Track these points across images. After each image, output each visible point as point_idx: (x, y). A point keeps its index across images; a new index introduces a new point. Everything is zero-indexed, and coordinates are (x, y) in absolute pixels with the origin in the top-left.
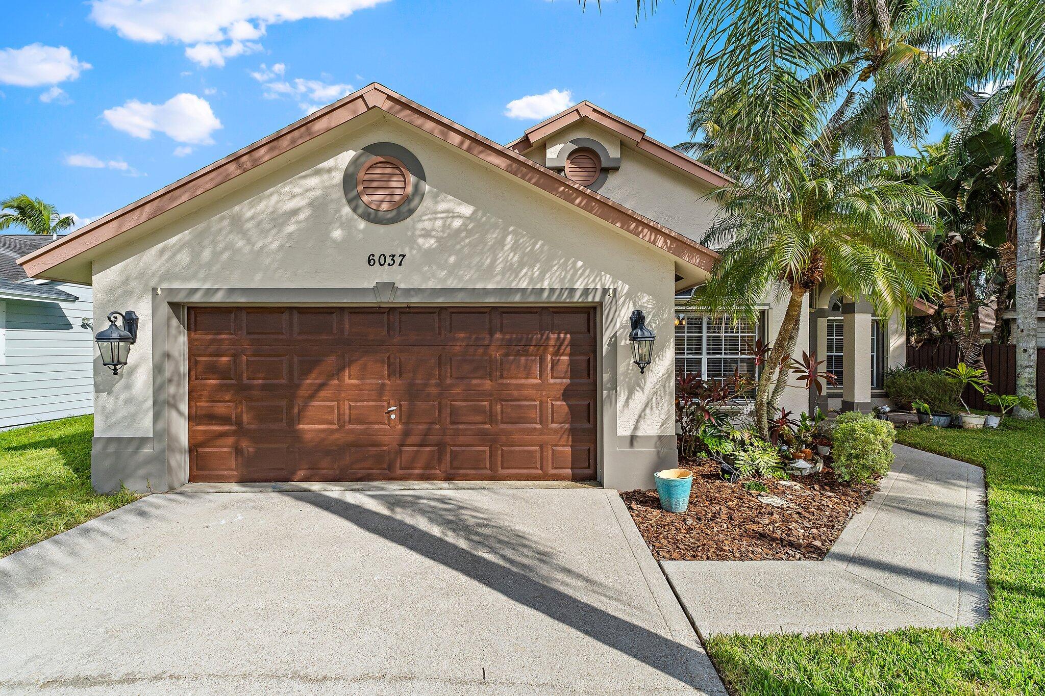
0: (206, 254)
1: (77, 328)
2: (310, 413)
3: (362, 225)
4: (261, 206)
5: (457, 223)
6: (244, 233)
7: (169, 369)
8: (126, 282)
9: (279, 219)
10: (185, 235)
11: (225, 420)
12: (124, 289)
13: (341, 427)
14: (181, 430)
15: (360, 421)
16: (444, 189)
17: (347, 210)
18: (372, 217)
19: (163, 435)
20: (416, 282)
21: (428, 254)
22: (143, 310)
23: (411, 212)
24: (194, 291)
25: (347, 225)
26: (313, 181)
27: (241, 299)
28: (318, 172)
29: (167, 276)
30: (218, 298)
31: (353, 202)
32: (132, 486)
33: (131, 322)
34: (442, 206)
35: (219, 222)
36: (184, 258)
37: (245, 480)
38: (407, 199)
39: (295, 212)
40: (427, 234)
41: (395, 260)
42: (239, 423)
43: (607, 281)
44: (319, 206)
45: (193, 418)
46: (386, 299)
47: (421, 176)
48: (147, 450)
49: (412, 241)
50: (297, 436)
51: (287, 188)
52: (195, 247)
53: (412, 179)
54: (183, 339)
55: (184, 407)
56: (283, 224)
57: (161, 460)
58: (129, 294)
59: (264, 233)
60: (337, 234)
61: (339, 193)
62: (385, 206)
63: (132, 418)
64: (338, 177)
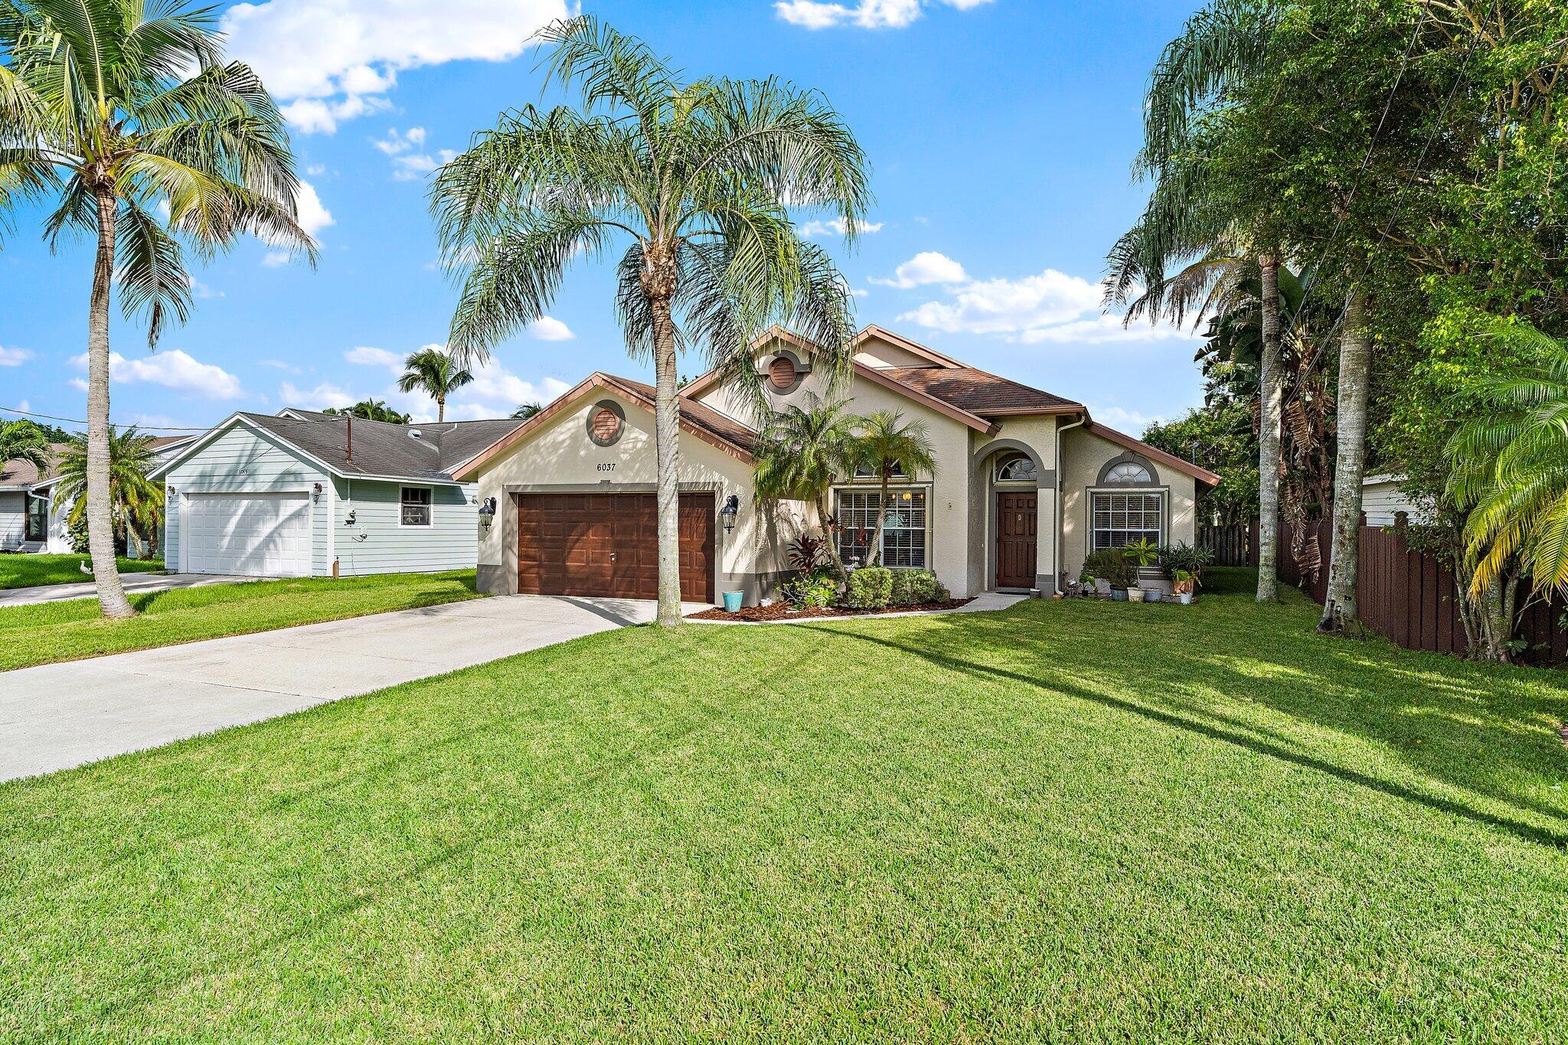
0: (524, 466)
1: (470, 503)
2: (572, 556)
3: (594, 447)
4: (548, 439)
5: (639, 445)
6: (540, 454)
7: (508, 527)
8: (490, 482)
9: (556, 446)
10: (515, 457)
11: (534, 559)
12: (488, 488)
13: (588, 563)
14: (514, 562)
15: (596, 562)
16: (635, 425)
17: (587, 439)
18: (600, 443)
19: (506, 563)
20: (620, 480)
21: (625, 463)
22: (498, 496)
23: (618, 439)
24: (519, 486)
25: (587, 447)
26: (570, 425)
27: (539, 491)
28: (573, 420)
29: (508, 478)
30: (529, 490)
31: (590, 434)
32: (493, 590)
33: (493, 503)
34: (632, 436)
35: (529, 449)
36: (515, 468)
37: (542, 593)
38: (617, 431)
39: (564, 441)
40: (625, 451)
41: (609, 467)
42: (540, 561)
43: (716, 477)
44: (575, 438)
45: (520, 557)
46: (605, 490)
47: (623, 418)
48: (499, 572)
49: (617, 456)
50: (565, 569)
51: (558, 429)
52: (519, 462)
53: (618, 419)
54: (516, 511)
55: (516, 549)
56: (559, 449)
57: (504, 578)
58: (491, 488)
59: (550, 454)
60: (582, 453)
61: (584, 430)
62: (605, 437)
63: (492, 555)
64: (583, 421)
